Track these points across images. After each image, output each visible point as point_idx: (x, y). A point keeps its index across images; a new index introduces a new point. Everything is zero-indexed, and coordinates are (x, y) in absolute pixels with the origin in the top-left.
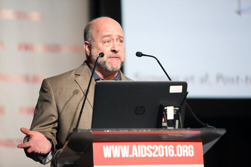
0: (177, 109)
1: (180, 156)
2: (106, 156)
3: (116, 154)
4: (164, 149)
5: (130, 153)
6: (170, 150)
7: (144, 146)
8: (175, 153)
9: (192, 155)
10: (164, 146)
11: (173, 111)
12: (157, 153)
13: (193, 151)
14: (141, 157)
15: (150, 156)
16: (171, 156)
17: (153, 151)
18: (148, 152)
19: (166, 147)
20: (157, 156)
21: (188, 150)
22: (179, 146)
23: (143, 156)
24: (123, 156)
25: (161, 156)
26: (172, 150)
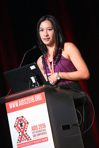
0: (35, 77)
1: (36, 101)
2: (10, 108)
3: (14, 106)
4: (30, 99)
5: (19, 105)
7: (23, 100)
8: (35, 100)
9: (41, 100)
10: (30, 98)
12: (28, 102)
13: (41, 97)
15: (25, 104)
16: (33, 102)
17: (26, 101)
18: (25, 102)
21: (39, 97)
22: (36, 96)
23: (23, 105)
24: (16, 106)
25: (30, 103)
26: (33, 99)
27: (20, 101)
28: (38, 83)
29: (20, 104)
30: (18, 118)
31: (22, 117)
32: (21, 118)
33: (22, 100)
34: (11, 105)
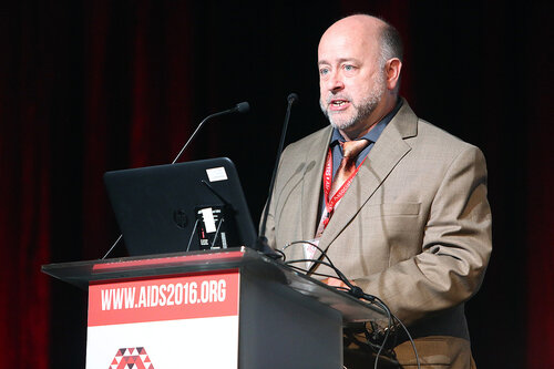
0: (218, 211)
1: (204, 301)
2: (104, 309)
3: (118, 304)
4: (184, 290)
5: (136, 301)
6: (192, 291)
7: (156, 287)
8: (199, 297)
9: (221, 300)
10: (184, 284)
11: (212, 217)
12: (173, 299)
13: (224, 291)
14: (151, 307)
15: (162, 304)
16: (192, 302)
17: (167, 294)
18: (160, 297)
19: (186, 286)
20: (172, 303)
21: (217, 289)
22: (205, 283)
23: (153, 305)
24: (127, 307)
25: (178, 303)
26: (195, 292)
27: (143, 289)
28: (223, 235)
29: (140, 302)
30: (122, 351)
31: (140, 350)
32: (135, 353)
33: (154, 287)
34: (108, 298)
